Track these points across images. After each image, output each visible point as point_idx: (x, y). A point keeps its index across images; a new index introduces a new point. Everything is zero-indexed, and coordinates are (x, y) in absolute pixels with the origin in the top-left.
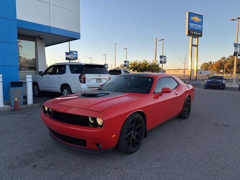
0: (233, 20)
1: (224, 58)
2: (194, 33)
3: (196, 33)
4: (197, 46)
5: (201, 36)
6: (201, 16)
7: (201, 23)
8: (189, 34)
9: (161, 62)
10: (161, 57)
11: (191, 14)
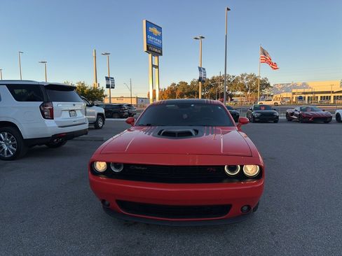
0: (196, 39)
1: (174, 84)
2: (154, 49)
3: (156, 50)
4: (157, 67)
5: (161, 54)
6: (159, 29)
7: (160, 37)
8: (149, 50)
9: (108, 86)
10: (107, 79)
11: (149, 24)
